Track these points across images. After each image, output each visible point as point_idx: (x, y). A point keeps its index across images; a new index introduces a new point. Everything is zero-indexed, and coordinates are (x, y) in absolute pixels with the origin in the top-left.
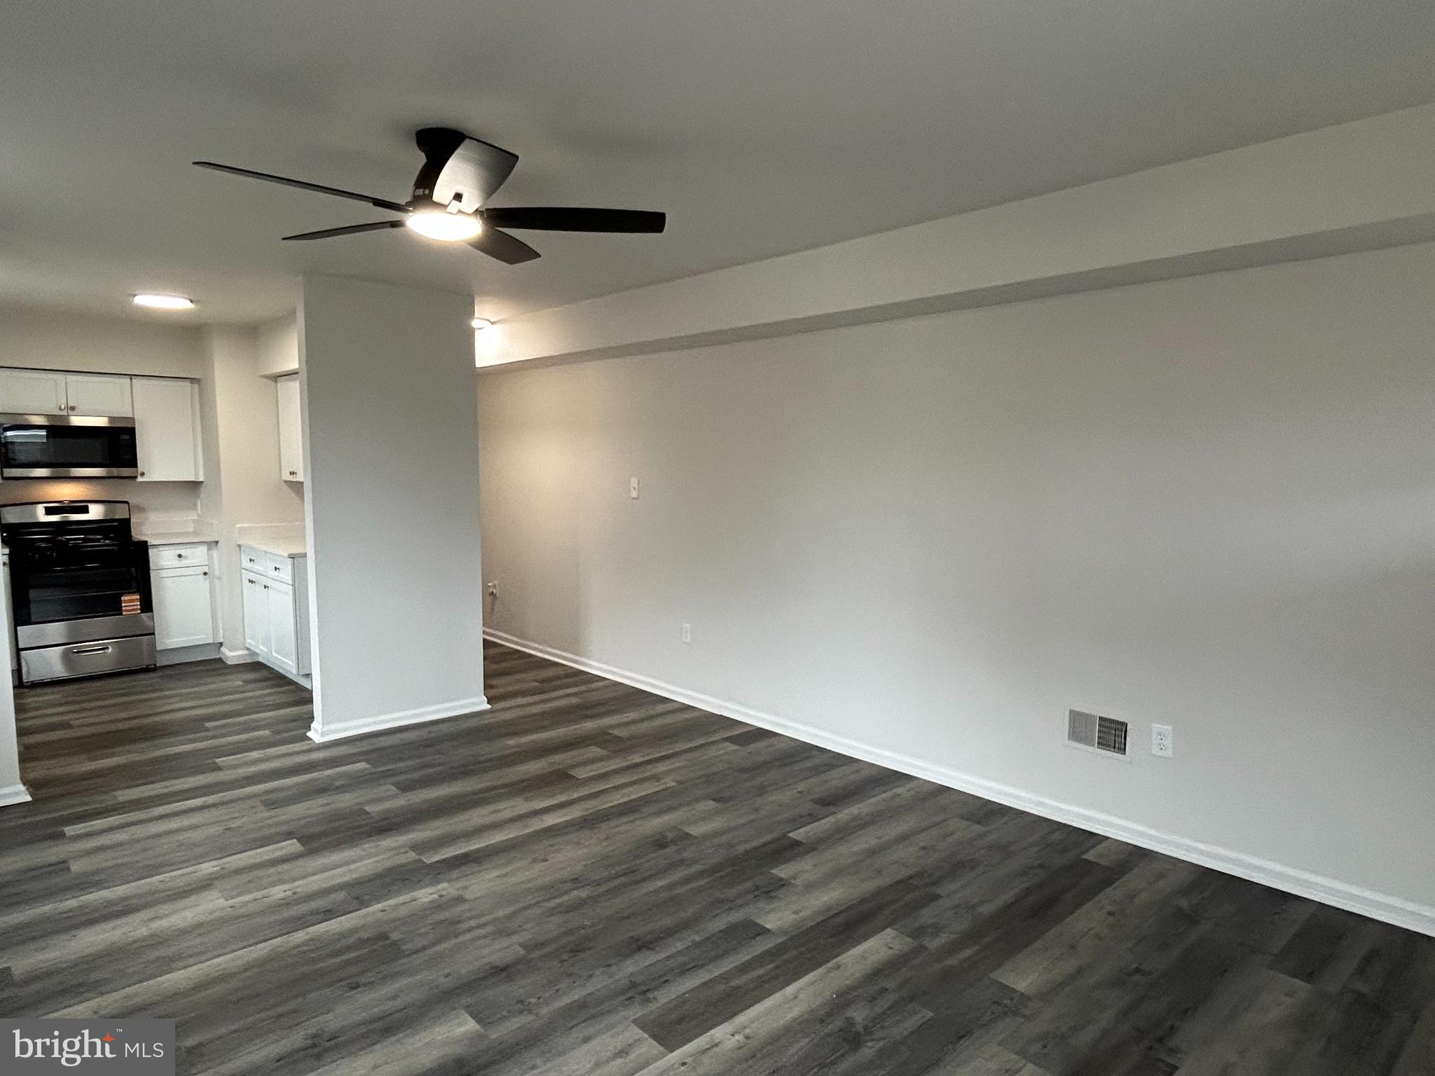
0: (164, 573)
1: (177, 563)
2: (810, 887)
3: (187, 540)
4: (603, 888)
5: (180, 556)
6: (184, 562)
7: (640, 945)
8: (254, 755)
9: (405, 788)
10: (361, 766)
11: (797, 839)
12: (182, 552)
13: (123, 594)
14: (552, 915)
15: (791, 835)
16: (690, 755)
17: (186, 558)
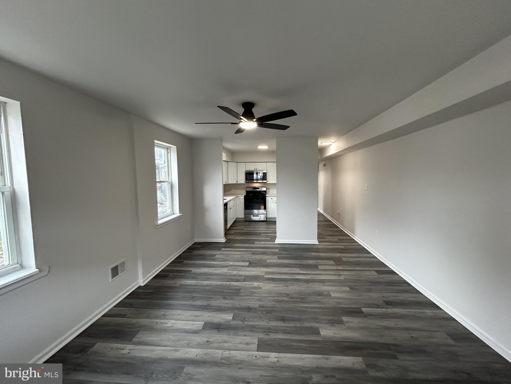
0: (269, 202)
1: (271, 200)
2: (349, 328)
3: (274, 196)
4: (292, 300)
5: (272, 199)
6: (272, 200)
7: (283, 319)
8: (262, 243)
9: (279, 258)
10: (277, 250)
11: (363, 311)
12: (272, 198)
13: (261, 206)
14: (273, 301)
15: (362, 309)
16: (358, 272)
17: (273, 199)
